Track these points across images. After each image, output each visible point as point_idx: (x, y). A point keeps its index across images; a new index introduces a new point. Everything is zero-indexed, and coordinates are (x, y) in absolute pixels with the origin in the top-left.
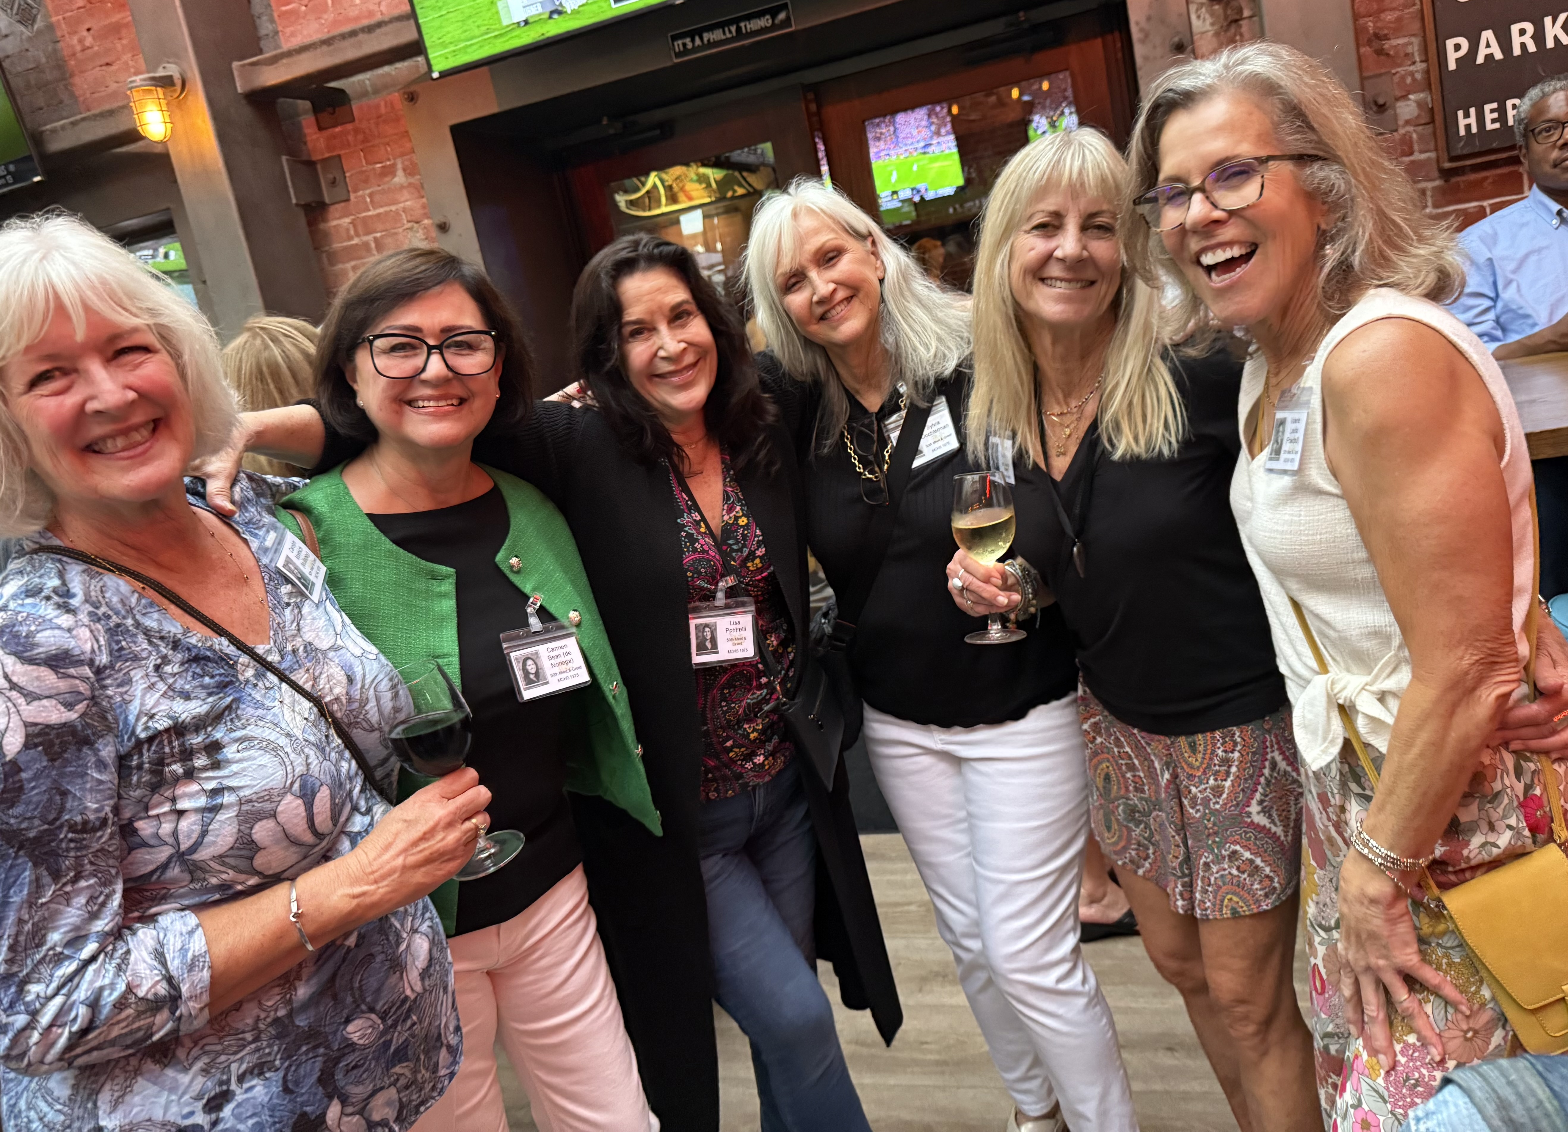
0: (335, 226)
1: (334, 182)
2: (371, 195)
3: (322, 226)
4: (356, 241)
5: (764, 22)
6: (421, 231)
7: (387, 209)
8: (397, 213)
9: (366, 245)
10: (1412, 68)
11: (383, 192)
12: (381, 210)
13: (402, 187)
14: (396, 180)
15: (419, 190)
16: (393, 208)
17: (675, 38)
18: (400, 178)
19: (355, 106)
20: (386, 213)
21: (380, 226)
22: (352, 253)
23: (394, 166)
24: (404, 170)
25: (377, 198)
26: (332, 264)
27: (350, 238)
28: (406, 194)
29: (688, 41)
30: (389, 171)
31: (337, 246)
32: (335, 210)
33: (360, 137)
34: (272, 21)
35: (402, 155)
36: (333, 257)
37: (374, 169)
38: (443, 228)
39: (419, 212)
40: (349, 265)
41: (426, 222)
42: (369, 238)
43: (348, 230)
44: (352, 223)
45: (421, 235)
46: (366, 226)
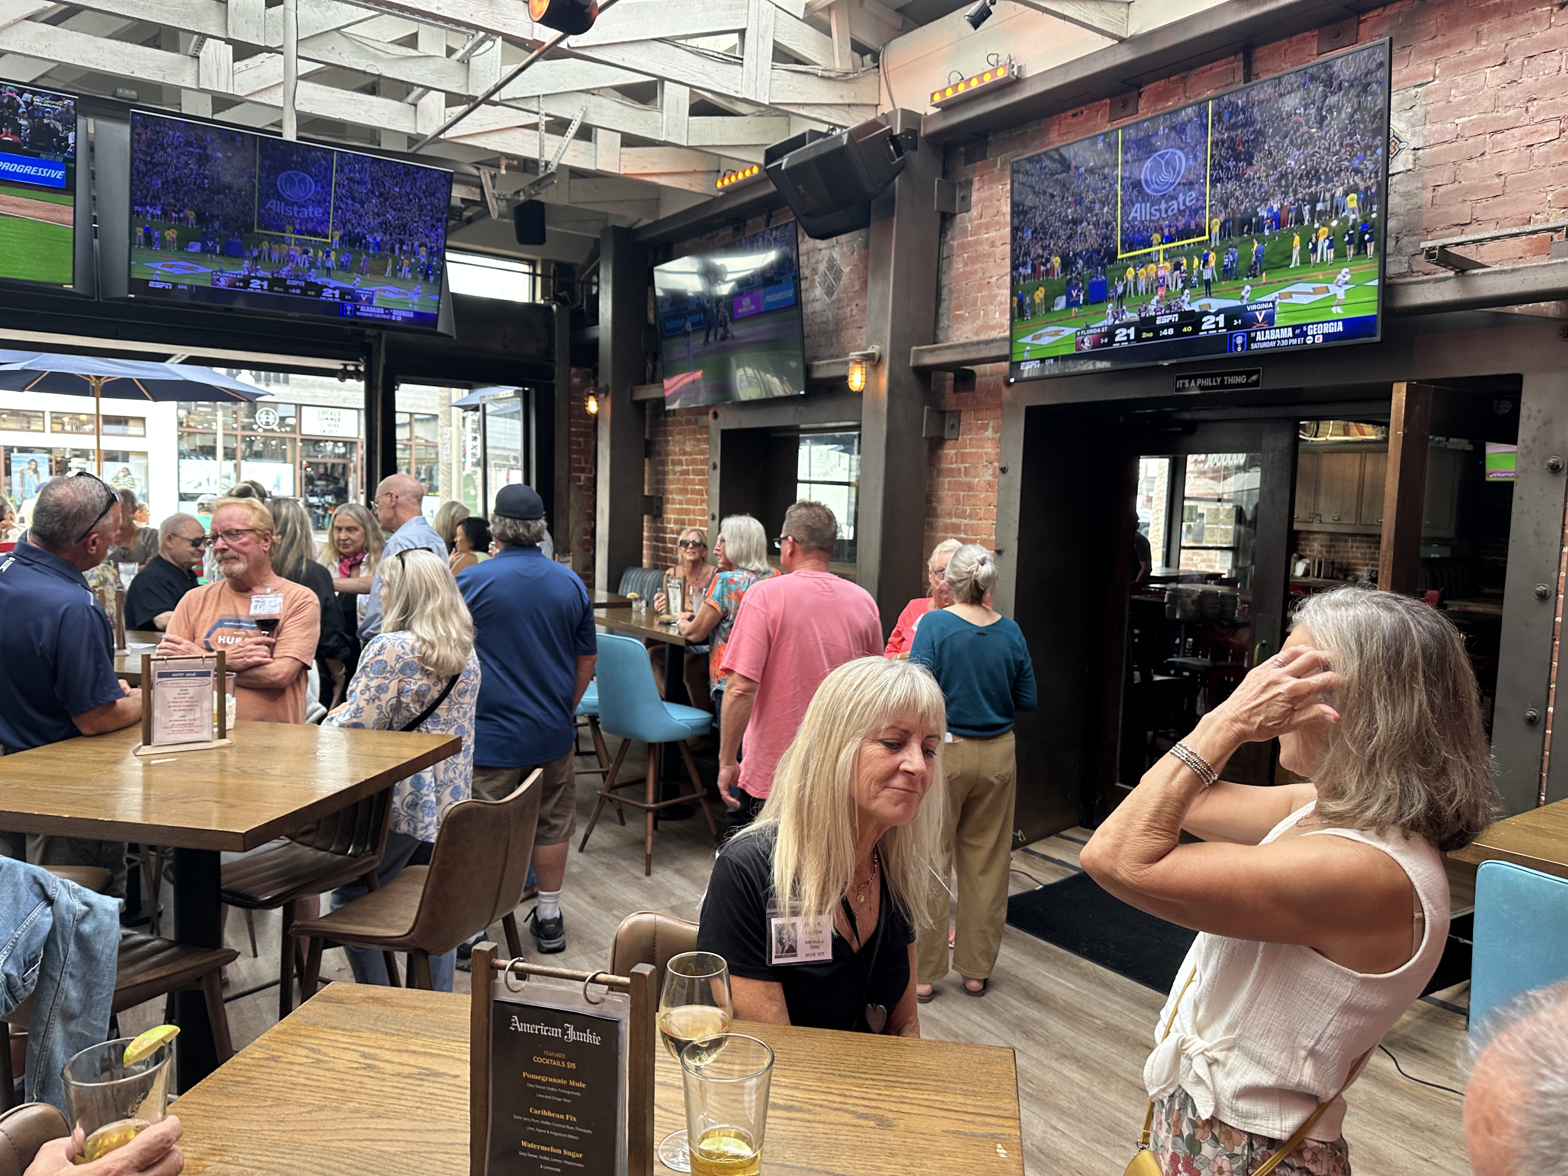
0: (946, 454)
1: (952, 427)
2: (970, 439)
3: (939, 452)
4: (954, 466)
5: (1241, 379)
6: (991, 469)
9: (959, 470)
11: (978, 440)
12: (974, 450)
14: (987, 433)
17: (1179, 378)
18: (989, 433)
19: (978, 380)
20: (976, 453)
21: (970, 460)
22: (950, 472)
25: (973, 442)
26: (938, 476)
27: (953, 464)
28: (989, 444)
29: (1186, 381)
30: (985, 427)
31: (944, 466)
32: (949, 444)
33: (975, 401)
34: (948, 319)
35: (994, 418)
36: (940, 472)
38: (1004, 470)
39: (993, 457)
40: (947, 480)
42: (962, 466)
43: (952, 458)
44: (956, 454)
45: (990, 471)
46: (962, 458)
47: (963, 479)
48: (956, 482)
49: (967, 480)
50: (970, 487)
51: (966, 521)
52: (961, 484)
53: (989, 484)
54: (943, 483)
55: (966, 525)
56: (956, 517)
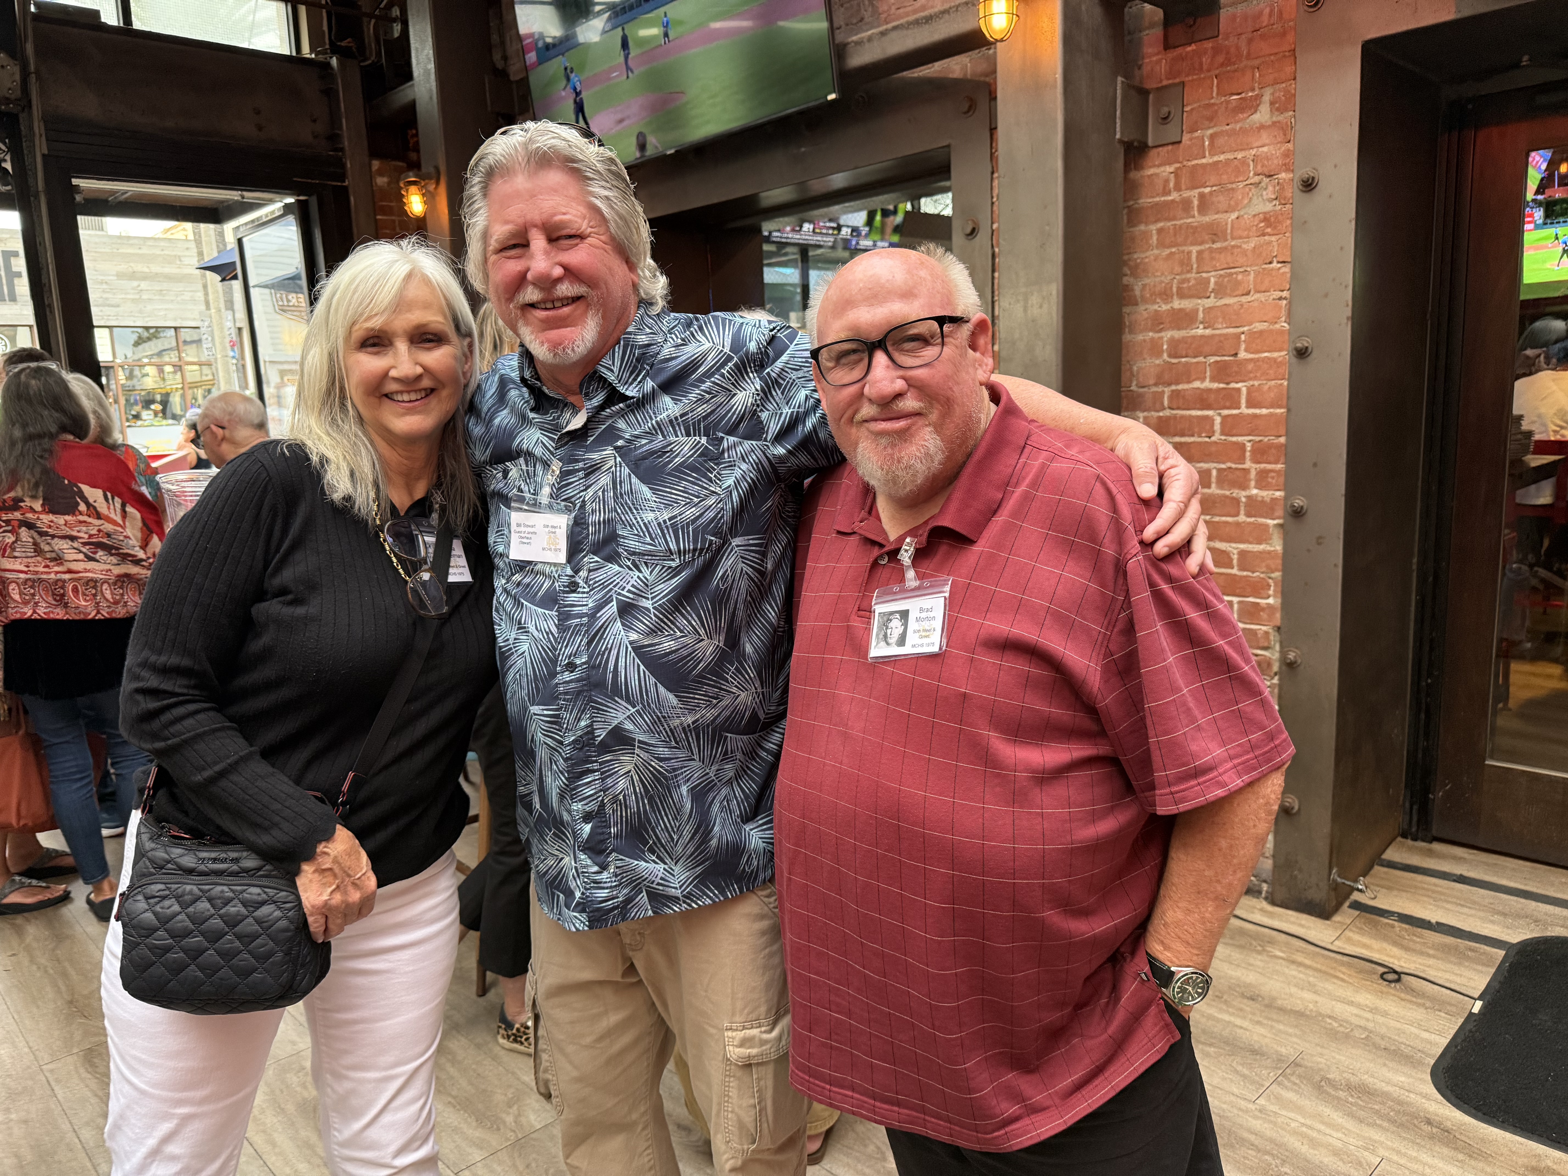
0: (1149, 176)
1: (1167, 119)
3: (1139, 173)
4: (1174, 196)
6: (1270, 188)
7: (1230, 156)
8: (1244, 162)
9: (1185, 203)
11: (1232, 133)
12: (1222, 157)
13: (1262, 127)
14: (1256, 117)
15: (1286, 132)
16: (1240, 155)
18: (1263, 115)
19: (1225, 14)
20: (1228, 162)
21: (1213, 179)
22: (1162, 211)
23: (1259, 97)
24: (1272, 103)
25: (1220, 141)
26: (1133, 224)
27: (1169, 193)
30: (1252, 105)
31: (1145, 201)
33: (1220, 59)
36: (1134, 216)
37: (1228, 102)
38: (1307, 185)
40: (1153, 228)
41: (1283, 175)
42: (1193, 194)
43: (1167, 181)
44: (1176, 173)
45: (1269, 193)
46: (1196, 178)
47: (1197, 219)
48: (1177, 230)
49: (1207, 219)
50: (1216, 233)
51: (1210, 302)
52: (1193, 230)
53: (1267, 219)
54: (1146, 235)
55: (1208, 310)
56: (1182, 295)
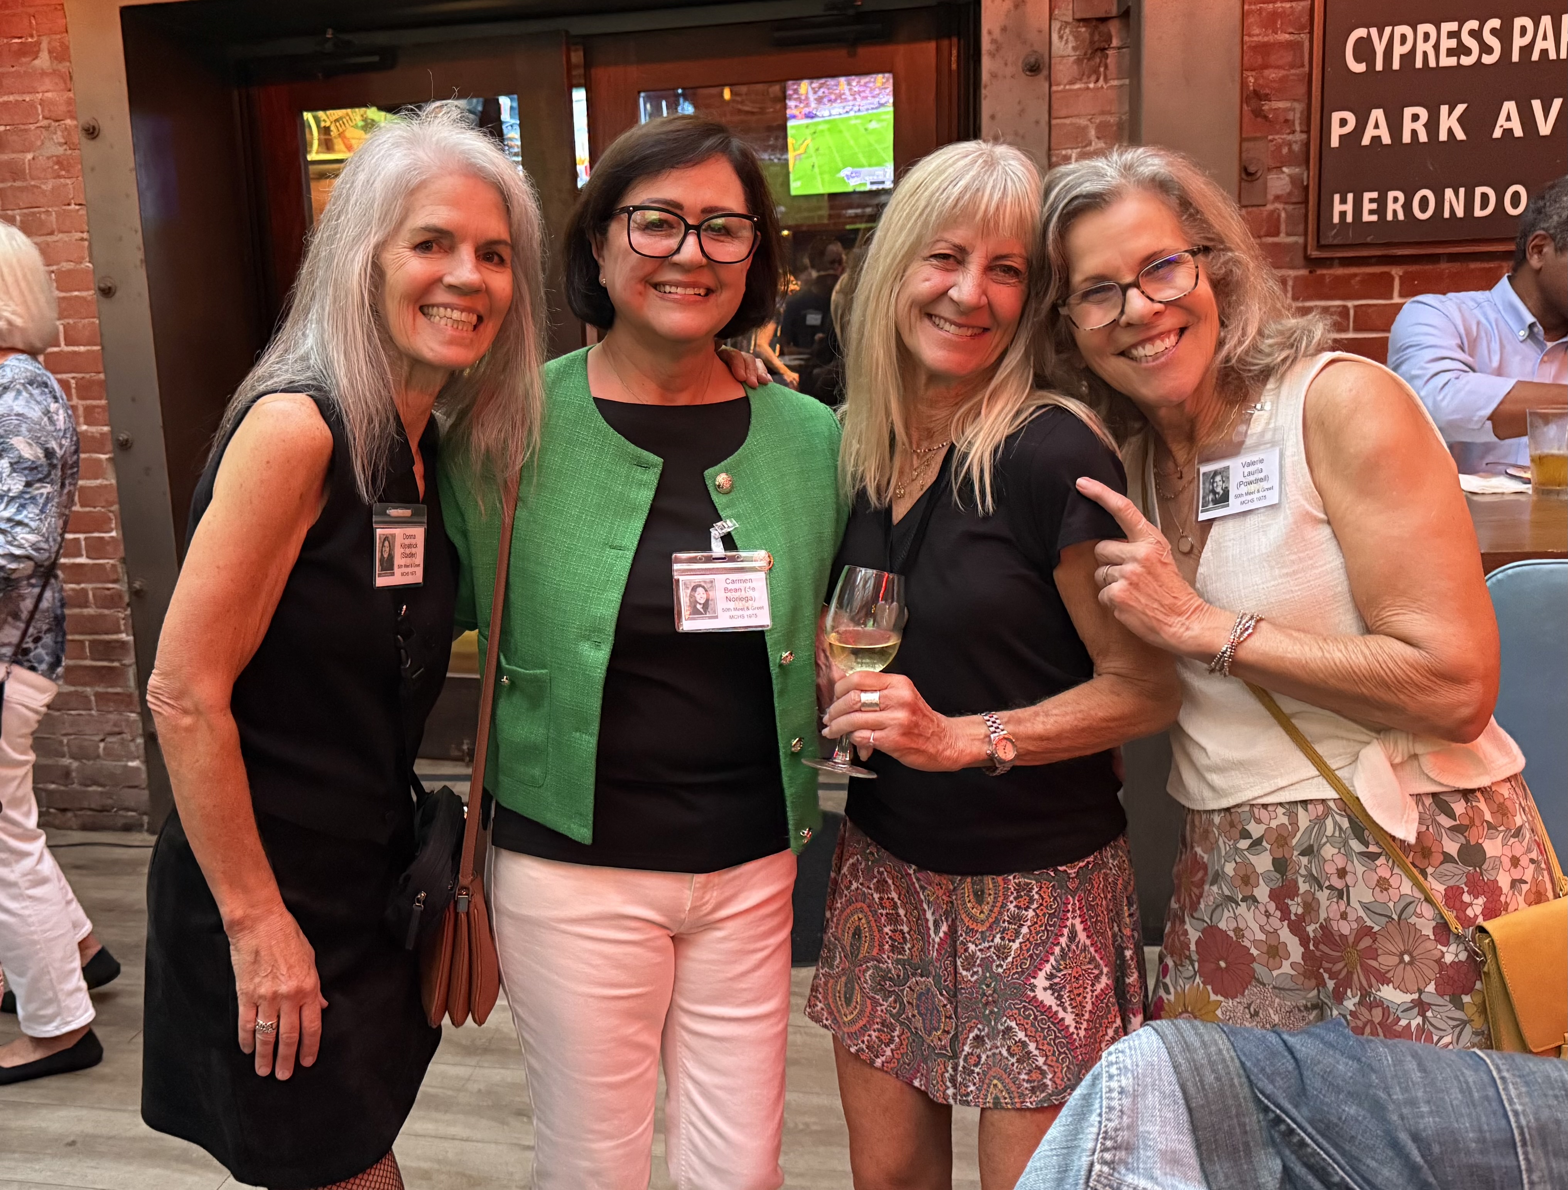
6: (59, 133)
7: (18, 98)
8: (32, 104)
10: (1290, 137)
11: (17, 75)
13: (44, 73)
14: (37, 63)
15: (66, 81)
16: (27, 98)
18: (43, 62)
20: (17, 102)
23: (37, 45)
24: (51, 53)
25: (8, 82)
28: (47, 84)
30: (33, 51)
35: (51, 33)
37: (10, 44)
38: (91, 132)
39: (61, 108)
41: (69, 121)
45: (59, 137)
50: (15, 172)
53: (60, 162)
